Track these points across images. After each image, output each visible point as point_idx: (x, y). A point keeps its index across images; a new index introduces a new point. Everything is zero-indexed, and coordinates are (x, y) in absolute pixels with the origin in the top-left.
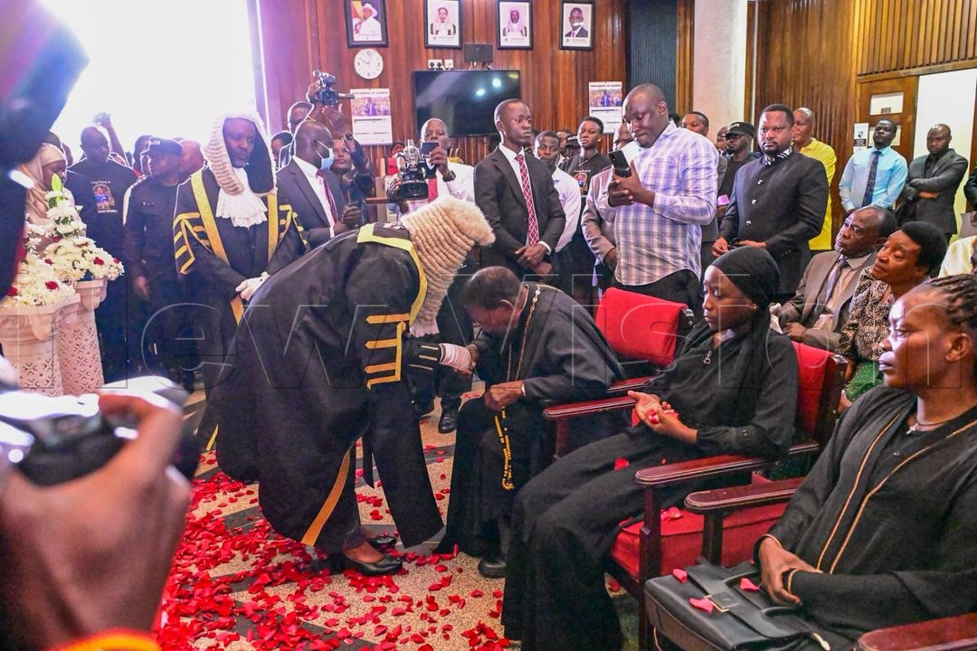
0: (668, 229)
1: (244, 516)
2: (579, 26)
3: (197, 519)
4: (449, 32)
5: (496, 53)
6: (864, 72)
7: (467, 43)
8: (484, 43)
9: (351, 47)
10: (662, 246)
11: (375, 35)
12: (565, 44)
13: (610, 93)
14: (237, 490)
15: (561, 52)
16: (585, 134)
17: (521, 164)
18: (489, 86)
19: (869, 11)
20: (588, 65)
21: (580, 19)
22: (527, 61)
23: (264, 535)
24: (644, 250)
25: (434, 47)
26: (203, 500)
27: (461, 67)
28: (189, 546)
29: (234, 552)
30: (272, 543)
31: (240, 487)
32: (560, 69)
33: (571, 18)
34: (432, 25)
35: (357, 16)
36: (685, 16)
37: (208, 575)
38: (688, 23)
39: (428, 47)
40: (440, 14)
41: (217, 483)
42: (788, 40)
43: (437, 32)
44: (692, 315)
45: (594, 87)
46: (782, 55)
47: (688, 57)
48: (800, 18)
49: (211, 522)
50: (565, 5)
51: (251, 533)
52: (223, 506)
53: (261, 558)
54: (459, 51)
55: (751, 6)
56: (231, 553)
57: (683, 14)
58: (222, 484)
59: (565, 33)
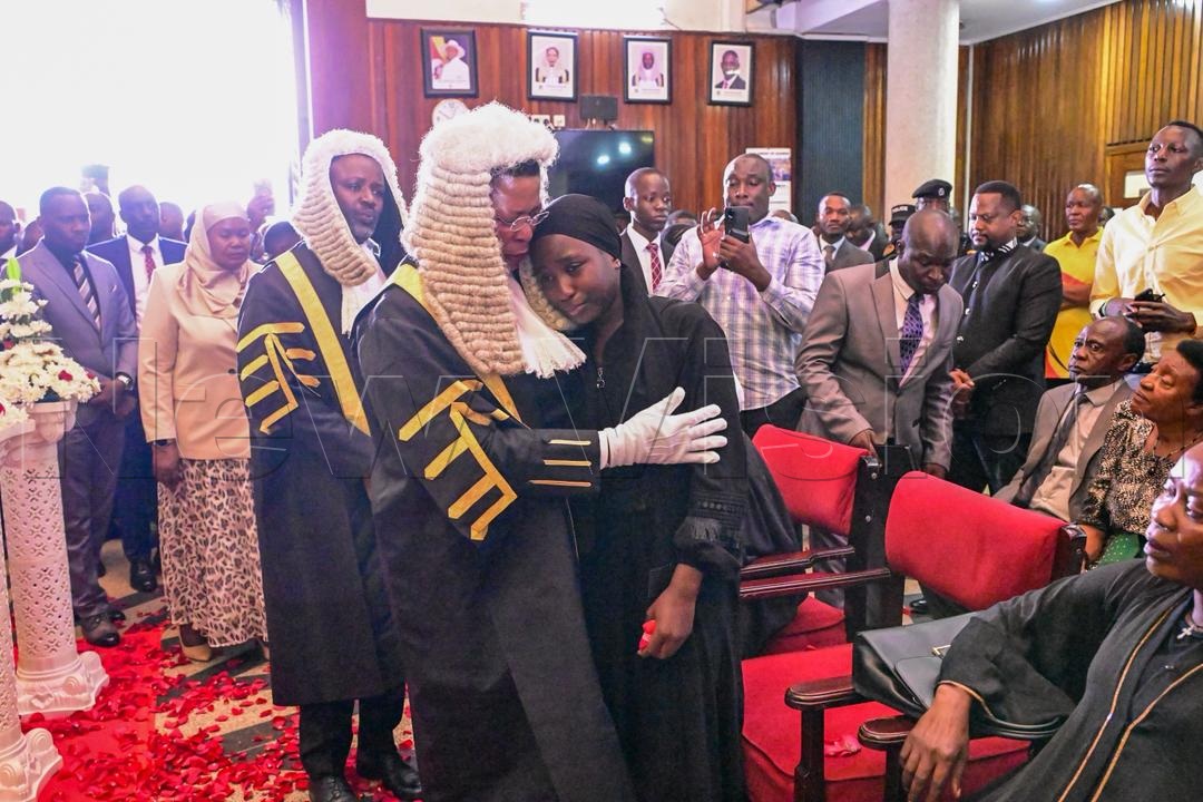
1: (254, 735)
2: (733, 75)
3: (185, 738)
4: (560, 80)
5: (622, 107)
6: (1116, 141)
7: (584, 95)
8: (606, 94)
9: (427, 96)
11: (461, 81)
12: (715, 97)
13: (774, 163)
14: (244, 697)
15: (710, 108)
17: (653, 256)
18: (614, 151)
19: (1121, 60)
20: (746, 126)
21: (736, 65)
22: (664, 117)
23: (276, 763)
24: (757, 364)
25: (541, 99)
26: (196, 710)
27: (576, 126)
28: (170, 777)
29: (232, 786)
30: (287, 775)
31: (248, 694)
32: (708, 131)
33: (724, 64)
34: (537, 70)
35: (437, 56)
36: (876, 64)
38: (880, 74)
39: (532, 99)
40: (548, 55)
41: (216, 686)
42: (1014, 101)
43: (544, 79)
44: (876, 464)
46: (1006, 115)
47: (879, 117)
48: (1029, 69)
49: (203, 742)
50: (716, 47)
51: (257, 759)
52: (222, 719)
53: (270, 795)
54: (573, 105)
55: (963, 51)
56: (228, 787)
57: (872, 61)
58: (224, 688)
59: (714, 84)
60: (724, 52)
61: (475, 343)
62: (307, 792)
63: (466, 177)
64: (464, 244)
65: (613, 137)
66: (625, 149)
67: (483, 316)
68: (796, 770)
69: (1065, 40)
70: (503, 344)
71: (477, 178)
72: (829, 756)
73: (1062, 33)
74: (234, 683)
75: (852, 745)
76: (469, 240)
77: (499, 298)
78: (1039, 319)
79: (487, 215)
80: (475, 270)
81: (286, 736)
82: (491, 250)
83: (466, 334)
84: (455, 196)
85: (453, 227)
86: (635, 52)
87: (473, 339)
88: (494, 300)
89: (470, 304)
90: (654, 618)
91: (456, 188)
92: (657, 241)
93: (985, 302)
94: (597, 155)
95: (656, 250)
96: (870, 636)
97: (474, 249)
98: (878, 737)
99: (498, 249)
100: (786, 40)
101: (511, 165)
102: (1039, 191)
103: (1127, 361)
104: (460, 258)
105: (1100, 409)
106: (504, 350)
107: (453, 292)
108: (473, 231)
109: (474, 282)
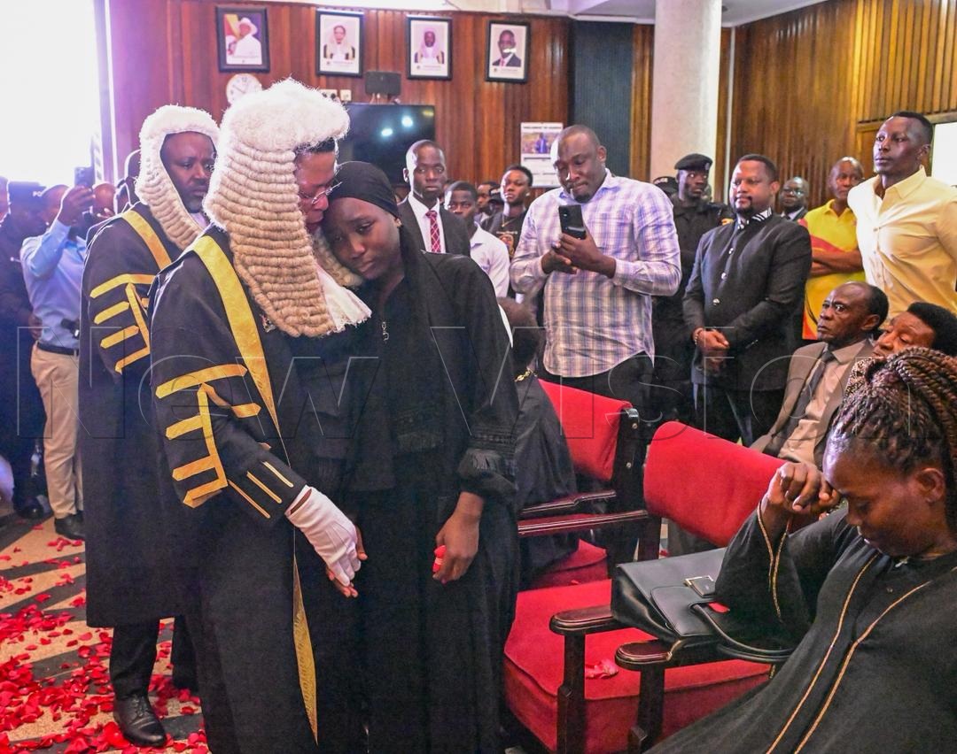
1: (60, 663)
2: (509, 54)
4: (347, 57)
5: (405, 83)
6: (867, 118)
7: (369, 71)
8: (390, 71)
9: (221, 71)
10: (614, 325)
11: (253, 57)
12: (492, 74)
13: (547, 137)
14: (52, 628)
15: (487, 84)
16: (509, 187)
17: (432, 222)
18: (397, 124)
19: (872, 42)
20: (521, 100)
21: (512, 44)
22: (444, 95)
23: (82, 688)
24: (592, 332)
25: (328, 75)
26: (7, 640)
27: (362, 100)
29: (42, 709)
30: (93, 699)
31: (56, 625)
32: (485, 106)
33: (501, 43)
34: (325, 47)
35: (231, 33)
36: (643, 45)
37: (7, 737)
38: (647, 53)
39: (320, 74)
40: (335, 33)
41: (25, 619)
42: (772, 71)
43: (332, 56)
44: (637, 416)
45: (527, 128)
46: (764, 96)
47: (646, 95)
48: (787, 50)
49: (15, 669)
50: (494, 26)
51: (65, 684)
52: (33, 648)
53: (77, 716)
54: (359, 80)
55: (725, 33)
56: (38, 709)
57: (640, 42)
58: (34, 620)
59: (491, 62)
60: (501, 32)
61: (284, 311)
62: (111, 714)
63: (271, 156)
64: (271, 220)
65: (394, 112)
66: (408, 122)
67: (291, 285)
68: (559, 689)
69: (821, 25)
70: (310, 309)
71: (283, 157)
72: (589, 678)
73: (818, 17)
74: (42, 616)
75: (610, 668)
76: (275, 215)
77: (306, 268)
78: (789, 284)
79: (291, 191)
80: (281, 243)
81: (91, 663)
82: (296, 224)
83: (276, 303)
84: (261, 173)
85: (260, 203)
86: (418, 31)
87: (283, 307)
88: (300, 269)
89: (278, 275)
90: (443, 543)
91: (263, 165)
92: (436, 208)
93: (740, 266)
94: (381, 129)
95: (435, 216)
96: (626, 567)
97: (280, 224)
98: (632, 659)
99: (302, 223)
100: (559, 20)
101: (314, 145)
102: (795, 165)
103: (870, 321)
104: (267, 233)
105: (846, 366)
106: (312, 315)
107: (263, 265)
108: (279, 206)
109: (282, 254)
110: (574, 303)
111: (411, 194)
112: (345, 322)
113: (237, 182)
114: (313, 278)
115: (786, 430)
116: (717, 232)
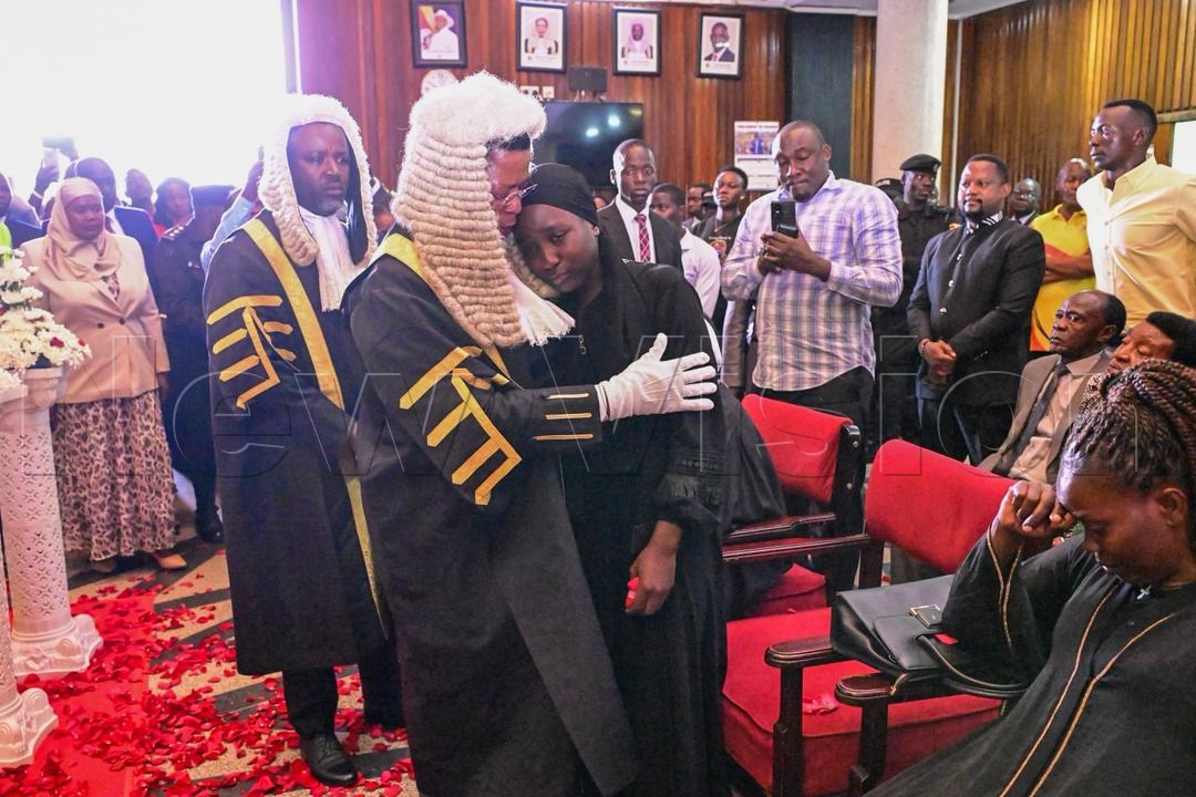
0: (838, 314)
1: (246, 696)
2: (722, 48)
3: (179, 699)
4: (550, 51)
5: (612, 81)
7: (573, 66)
8: (595, 66)
9: (417, 67)
10: (831, 337)
11: (450, 52)
12: (704, 70)
13: (762, 136)
15: (699, 80)
16: (723, 189)
17: (641, 227)
18: (603, 124)
19: (1108, 35)
20: (734, 99)
21: (725, 38)
22: (653, 93)
23: (268, 723)
24: (806, 343)
25: (529, 70)
26: (189, 672)
27: (565, 97)
28: (164, 735)
29: (225, 745)
30: (279, 734)
32: (697, 103)
33: (714, 37)
34: (527, 41)
35: (427, 26)
36: (865, 36)
37: (188, 775)
38: (869, 48)
39: (520, 69)
40: (537, 25)
41: (208, 649)
42: (1002, 73)
43: (533, 50)
45: (741, 127)
46: (994, 91)
47: (868, 91)
48: (1017, 45)
49: (196, 703)
50: (706, 19)
51: (250, 719)
52: (215, 680)
53: (263, 753)
54: (562, 76)
55: (952, 25)
56: (221, 745)
57: (861, 37)
58: (216, 651)
59: (703, 56)
60: (714, 23)
61: (476, 316)
62: (299, 751)
63: (463, 151)
64: (462, 218)
65: (600, 110)
66: (614, 121)
67: (483, 290)
68: (775, 726)
69: (1054, 15)
70: (503, 316)
71: (474, 152)
72: (807, 714)
73: (1051, 8)
74: (226, 646)
75: (829, 702)
76: (466, 214)
77: (498, 271)
78: (1021, 292)
79: (484, 190)
80: (474, 243)
81: (278, 696)
82: (489, 224)
83: (467, 308)
84: (451, 169)
85: (450, 201)
86: (625, 22)
87: (474, 313)
88: (494, 273)
89: (469, 278)
90: (637, 574)
91: (453, 161)
92: (646, 212)
93: (969, 275)
94: (586, 128)
95: (644, 220)
96: (846, 595)
97: (472, 223)
98: (854, 694)
99: (496, 224)
100: (775, 12)
101: (507, 139)
102: (1026, 166)
103: (1107, 332)
104: (458, 232)
106: (505, 323)
107: (453, 265)
109: (472, 256)
110: (788, 312)
111: (619, 196)
112: (547, 335)
113: (425, 180)
114: (505, 284)
115: (1017, 448)
116: (945, 236)
